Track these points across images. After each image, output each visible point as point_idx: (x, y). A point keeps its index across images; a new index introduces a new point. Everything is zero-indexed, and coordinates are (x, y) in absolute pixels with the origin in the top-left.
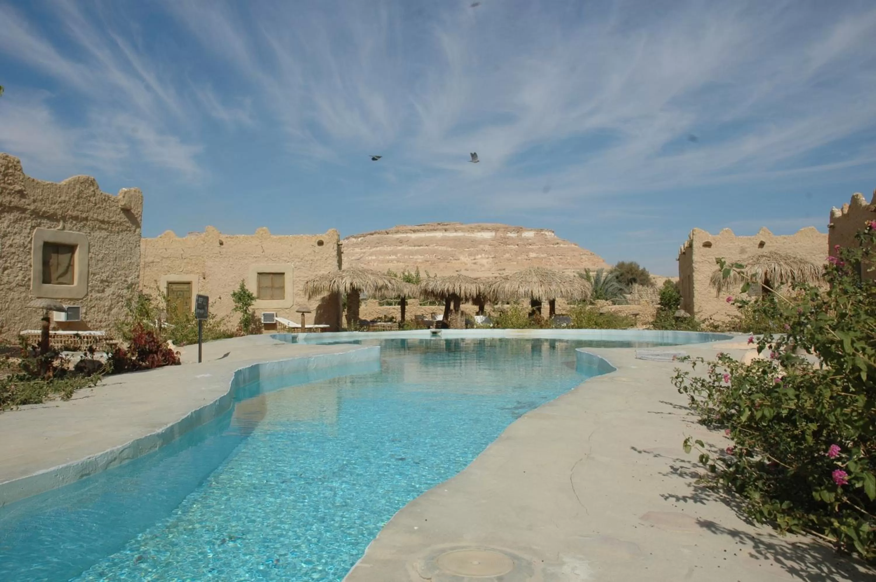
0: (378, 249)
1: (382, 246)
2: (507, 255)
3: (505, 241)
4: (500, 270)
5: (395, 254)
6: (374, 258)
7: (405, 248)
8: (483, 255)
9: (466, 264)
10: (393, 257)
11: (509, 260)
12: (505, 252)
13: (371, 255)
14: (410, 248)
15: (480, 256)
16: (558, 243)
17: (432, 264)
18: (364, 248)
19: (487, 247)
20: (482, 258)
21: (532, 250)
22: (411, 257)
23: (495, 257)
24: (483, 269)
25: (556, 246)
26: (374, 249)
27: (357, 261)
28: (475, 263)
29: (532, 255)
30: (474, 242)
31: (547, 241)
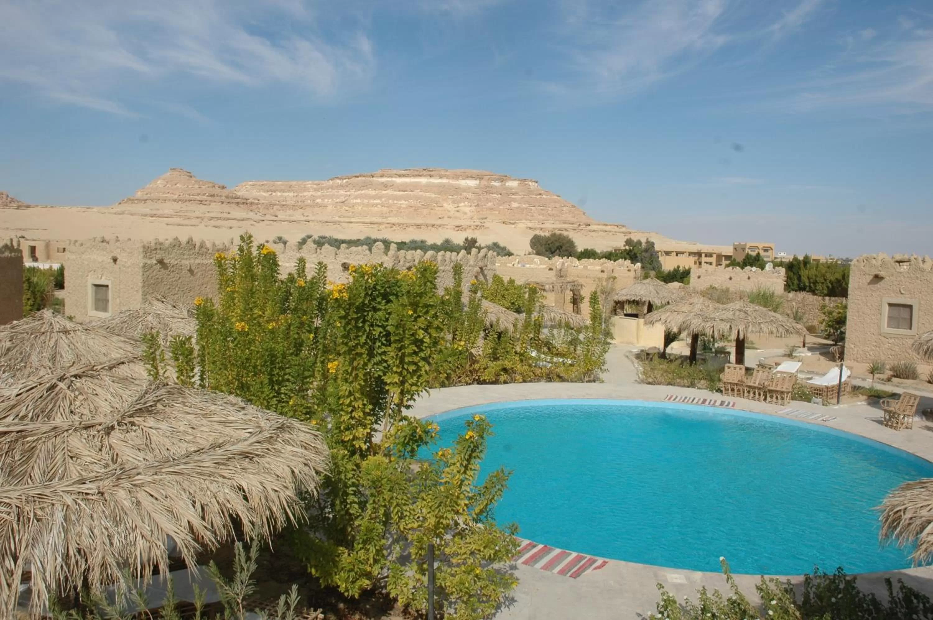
0: (363, 192)
1: (367, 189)
2: (490, 204)
3: (488, 190)
4: (482, 219)
5: (380, 198)
6: (359, 201)
7: (390, 192)
8: (466, 203)
9: (449, 211)
10: (378, 201)
11: (491, 209)
12: (488, 200)
13: (356, 198)
14: (396, 193)
15: (463, 204)
16: (540, 194)
17: (415, 210)
18: (349, 191)
19: (470, 196)
20: (465, 206)
21: (515, 200)
22: (395, 202)
23: (477, 206)
24: (465, 217)
25: (539, 197)
26: (359, 192)
27: (341, 204)
28: (458, 211)
29: (515, 205)
30: (458, 190)
31: (530, 192)
